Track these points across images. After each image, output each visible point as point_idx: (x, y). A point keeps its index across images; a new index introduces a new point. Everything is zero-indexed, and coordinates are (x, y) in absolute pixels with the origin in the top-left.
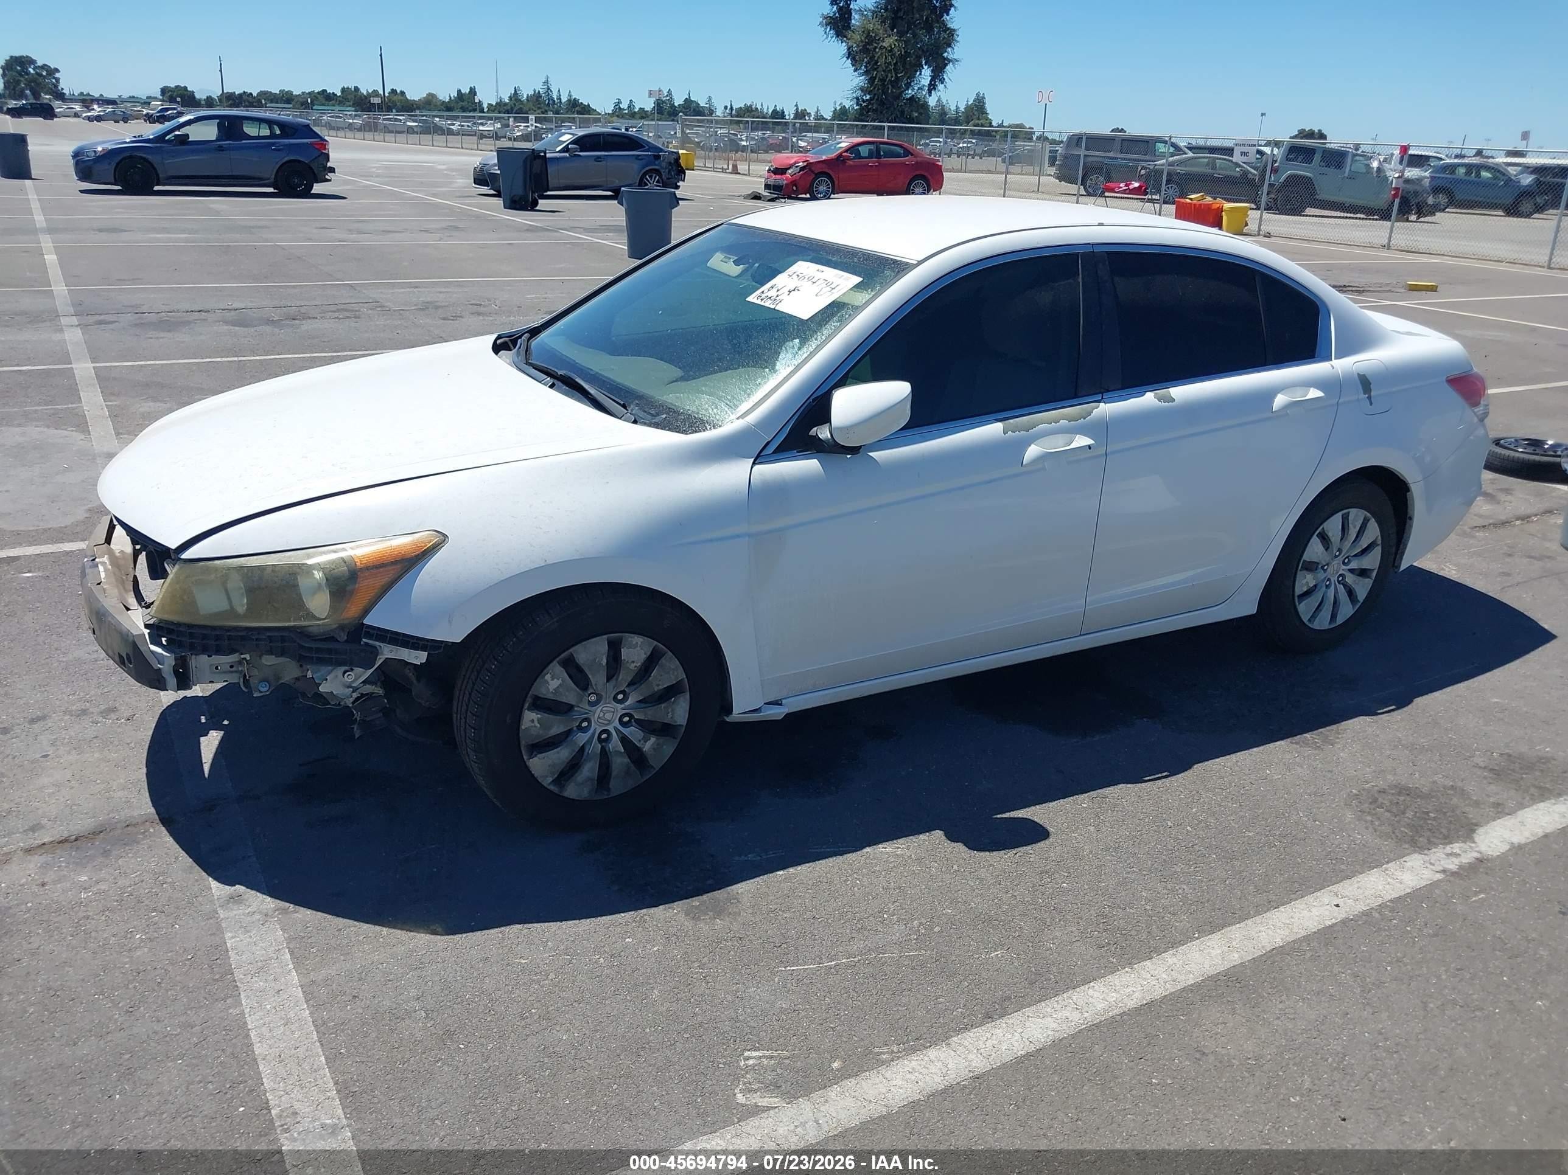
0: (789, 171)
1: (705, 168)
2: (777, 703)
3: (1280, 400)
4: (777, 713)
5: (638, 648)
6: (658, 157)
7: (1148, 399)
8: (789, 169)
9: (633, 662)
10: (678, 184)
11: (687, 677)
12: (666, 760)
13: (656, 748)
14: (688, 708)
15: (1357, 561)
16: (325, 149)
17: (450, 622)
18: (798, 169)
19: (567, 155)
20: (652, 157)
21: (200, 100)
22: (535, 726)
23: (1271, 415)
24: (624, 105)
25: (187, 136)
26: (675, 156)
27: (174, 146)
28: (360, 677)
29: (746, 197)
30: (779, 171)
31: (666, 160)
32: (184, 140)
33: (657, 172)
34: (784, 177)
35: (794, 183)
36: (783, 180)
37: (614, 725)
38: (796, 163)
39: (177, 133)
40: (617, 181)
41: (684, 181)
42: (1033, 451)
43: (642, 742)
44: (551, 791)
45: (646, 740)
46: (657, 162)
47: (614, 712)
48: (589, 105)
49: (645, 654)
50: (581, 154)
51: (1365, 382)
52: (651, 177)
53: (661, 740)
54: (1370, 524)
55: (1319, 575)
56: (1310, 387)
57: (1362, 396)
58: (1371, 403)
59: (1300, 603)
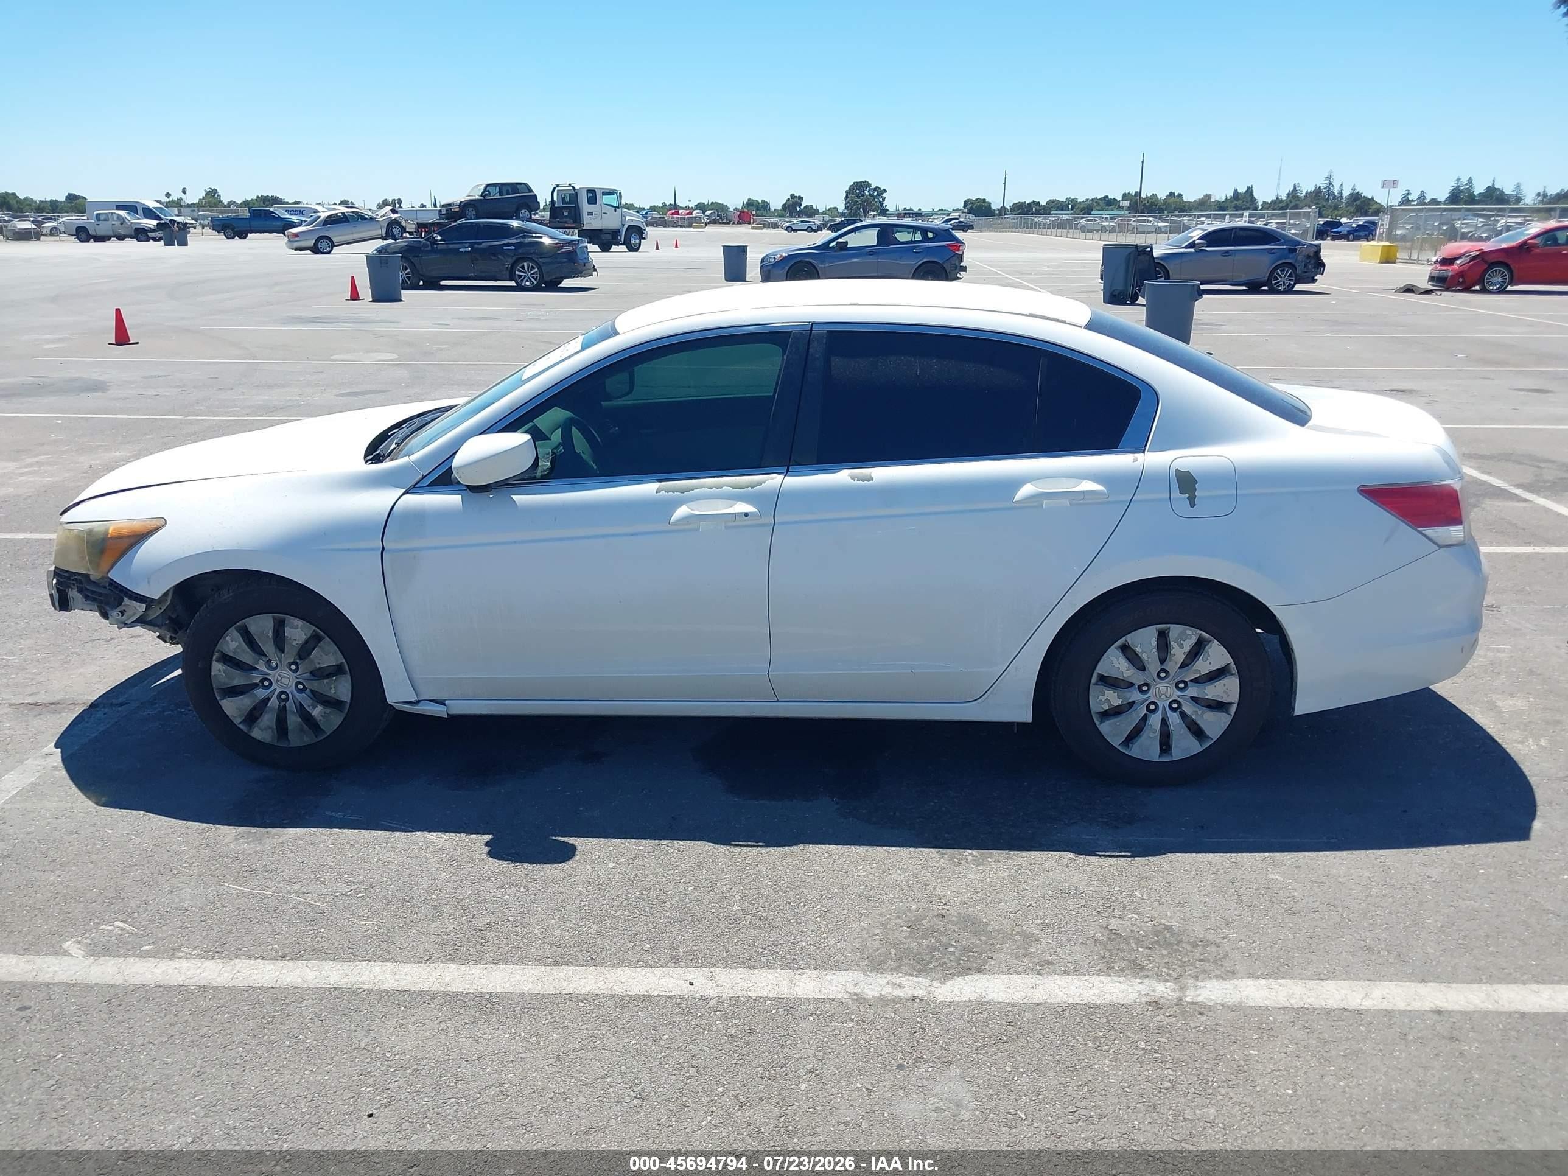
0: (1458, 262)
1: (1409, 261)
2: (442, 703)
3: (1027, 490)
4: (440, 711)
5: (299, 629)
6: (1292, 251)
7: (843, 477)
8: (1458, 259)
9: (295, 640)
10: (1316, 278)
11: (346, 661)
12: (336, 728)
13: (325, 716)
14: (350, 688)
15: (1195, 688)
16: (959, 250)
17: (149, 582)
18: (1468, 259)
19: (1192, 250)
20: (1287, 251)
21: (994, 210)
22: (222, 675)
23: (1010, 504)
24: (1414, 197)
25: (847, 243)
26: (1315, 249)
27: (835, 251)
28: (130, 617)
29: (1397, 291)
30: (1447, 261)
31: (1303, 254)
32: (843, 247)
33: (1292, 266)
34: (1450, 268)
35: (1461, 274)
36: (1449, 271)
37: (290, 689)
38: (1467, 252)
39: (839, 240)
40: (1244, 275)
41: (1322, 274)
42: (682, 511)
43: (311, 707)
44: (239, 728)
45: (314, 707)
46: (1291, 256)
47: (289, 678)
48: (1372, 198)
49: (305, 635)
50: (1208, 249)
51: (1186, 482)
52: (1282, 271)
53: (328, 710)
54: (1211, 647)
55: (1128, 695)
56: (1084, 479)
57: (1176, 494)
58: (1193, 505)
59: (1101, 722)
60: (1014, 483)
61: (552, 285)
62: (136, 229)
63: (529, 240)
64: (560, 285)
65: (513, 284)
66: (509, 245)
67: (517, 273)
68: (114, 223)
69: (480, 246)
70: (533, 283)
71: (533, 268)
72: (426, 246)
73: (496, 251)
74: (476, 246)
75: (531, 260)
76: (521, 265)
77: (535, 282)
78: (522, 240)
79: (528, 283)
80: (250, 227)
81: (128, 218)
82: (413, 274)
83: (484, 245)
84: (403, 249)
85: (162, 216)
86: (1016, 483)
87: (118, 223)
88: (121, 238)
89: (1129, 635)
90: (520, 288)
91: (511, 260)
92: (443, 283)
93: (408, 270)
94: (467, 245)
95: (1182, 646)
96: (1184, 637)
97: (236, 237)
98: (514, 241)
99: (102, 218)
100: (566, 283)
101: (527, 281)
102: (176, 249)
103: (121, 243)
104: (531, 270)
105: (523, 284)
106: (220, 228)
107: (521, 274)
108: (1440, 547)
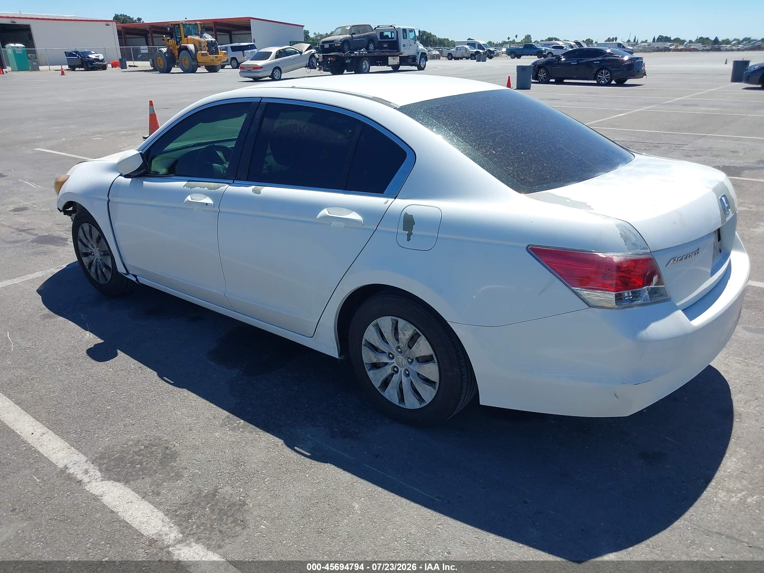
2: (136, 276)
3: (324, 213)
5: (95, 232)
7: (248, 190)
11: (109, 250)
12: (110, 279)
13: (106, 272)
14: (111, 262)
23: (315, 220)
37: (99, 258)
45: (103, 268)
47: (98, 253)
49: (97, 235)
51: (409, 222)
53: (107, 270)
54: (421, 339)
55: (380, 357)
56: (353, 211)
57: (401, 231)
58: (409, 239)
59: (370, 370)
60: (318, 207)
61: (621, 83)
62: (471, 54)
63: (608, 58)
64: (625, 83)
65: (595, 82)
66: (597, 61)
67: (598, 76)
68: (463, 51)
69: (582, 62)
70: (606, 81)
71: (607, 73)
72: (555, 61)
73: (589, 65)
74: (580, 61)
75: (606, 69)
76: (601, 72)
77: (607, 81)
78: (604, 58)
79: (603, 82)
80: (523, 53)
81: (469, 49)
82: (546, 76)
83: (584, 61)
84: (544, 63)
85: (485, 48)
86: (319, 207)
87: (464, 51)
88: (467, 58)
89: (378, 319)
90: (598, 84)
91: (596, 69)
92: (565, 81)
93: (545, 74)
94: (575, 61)
95: (404, 334)
96: (406, 329)
97: (516, 58)
98: (600, 59)
99: (458, 49)
100: (629, 82)
101: (603, 80)
102: (481, 63)
103: (467, 61)
104: (606, 75)
105: (600, 82)
106: (509, 54)
107: (600, 76)
108: (590, 306)
